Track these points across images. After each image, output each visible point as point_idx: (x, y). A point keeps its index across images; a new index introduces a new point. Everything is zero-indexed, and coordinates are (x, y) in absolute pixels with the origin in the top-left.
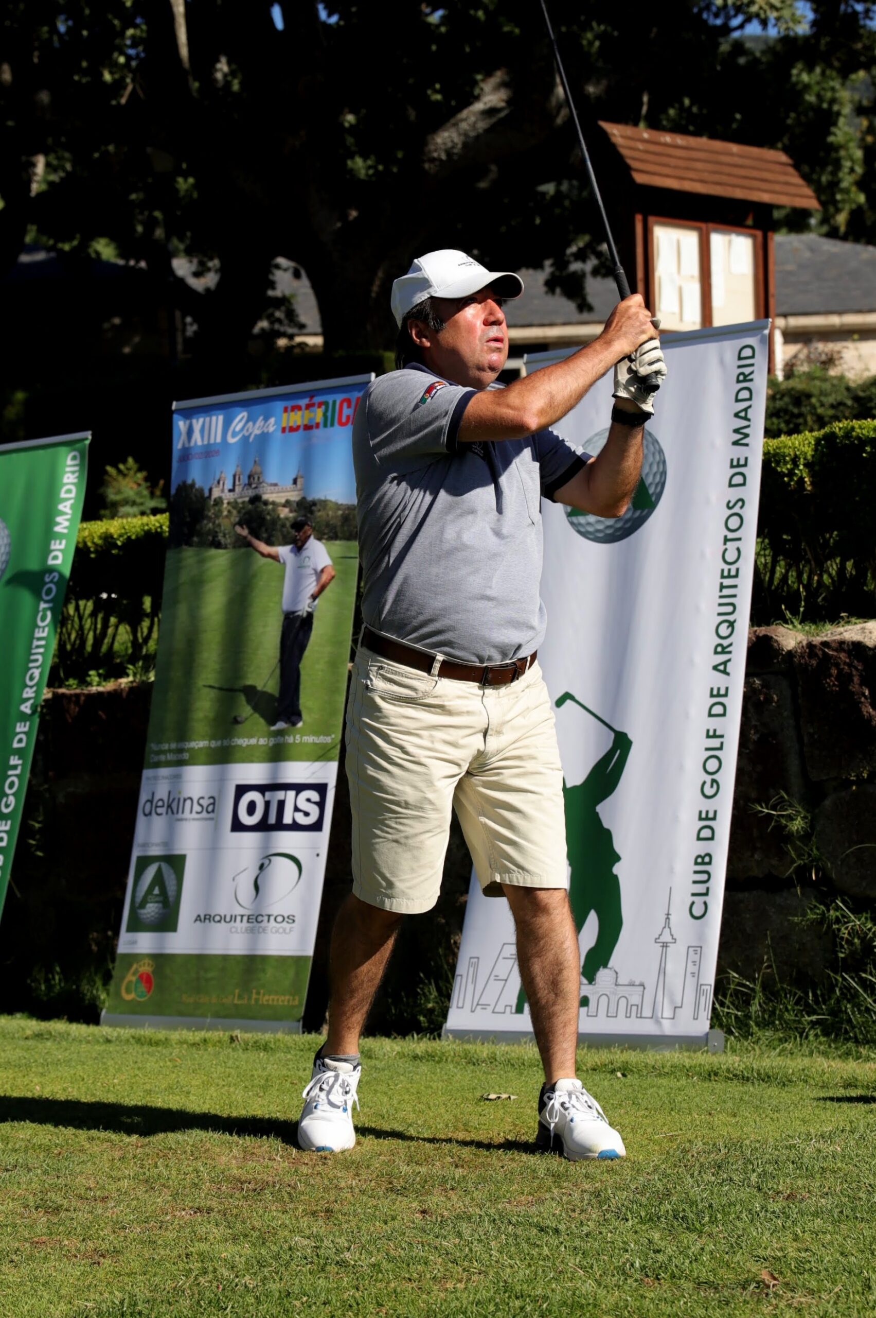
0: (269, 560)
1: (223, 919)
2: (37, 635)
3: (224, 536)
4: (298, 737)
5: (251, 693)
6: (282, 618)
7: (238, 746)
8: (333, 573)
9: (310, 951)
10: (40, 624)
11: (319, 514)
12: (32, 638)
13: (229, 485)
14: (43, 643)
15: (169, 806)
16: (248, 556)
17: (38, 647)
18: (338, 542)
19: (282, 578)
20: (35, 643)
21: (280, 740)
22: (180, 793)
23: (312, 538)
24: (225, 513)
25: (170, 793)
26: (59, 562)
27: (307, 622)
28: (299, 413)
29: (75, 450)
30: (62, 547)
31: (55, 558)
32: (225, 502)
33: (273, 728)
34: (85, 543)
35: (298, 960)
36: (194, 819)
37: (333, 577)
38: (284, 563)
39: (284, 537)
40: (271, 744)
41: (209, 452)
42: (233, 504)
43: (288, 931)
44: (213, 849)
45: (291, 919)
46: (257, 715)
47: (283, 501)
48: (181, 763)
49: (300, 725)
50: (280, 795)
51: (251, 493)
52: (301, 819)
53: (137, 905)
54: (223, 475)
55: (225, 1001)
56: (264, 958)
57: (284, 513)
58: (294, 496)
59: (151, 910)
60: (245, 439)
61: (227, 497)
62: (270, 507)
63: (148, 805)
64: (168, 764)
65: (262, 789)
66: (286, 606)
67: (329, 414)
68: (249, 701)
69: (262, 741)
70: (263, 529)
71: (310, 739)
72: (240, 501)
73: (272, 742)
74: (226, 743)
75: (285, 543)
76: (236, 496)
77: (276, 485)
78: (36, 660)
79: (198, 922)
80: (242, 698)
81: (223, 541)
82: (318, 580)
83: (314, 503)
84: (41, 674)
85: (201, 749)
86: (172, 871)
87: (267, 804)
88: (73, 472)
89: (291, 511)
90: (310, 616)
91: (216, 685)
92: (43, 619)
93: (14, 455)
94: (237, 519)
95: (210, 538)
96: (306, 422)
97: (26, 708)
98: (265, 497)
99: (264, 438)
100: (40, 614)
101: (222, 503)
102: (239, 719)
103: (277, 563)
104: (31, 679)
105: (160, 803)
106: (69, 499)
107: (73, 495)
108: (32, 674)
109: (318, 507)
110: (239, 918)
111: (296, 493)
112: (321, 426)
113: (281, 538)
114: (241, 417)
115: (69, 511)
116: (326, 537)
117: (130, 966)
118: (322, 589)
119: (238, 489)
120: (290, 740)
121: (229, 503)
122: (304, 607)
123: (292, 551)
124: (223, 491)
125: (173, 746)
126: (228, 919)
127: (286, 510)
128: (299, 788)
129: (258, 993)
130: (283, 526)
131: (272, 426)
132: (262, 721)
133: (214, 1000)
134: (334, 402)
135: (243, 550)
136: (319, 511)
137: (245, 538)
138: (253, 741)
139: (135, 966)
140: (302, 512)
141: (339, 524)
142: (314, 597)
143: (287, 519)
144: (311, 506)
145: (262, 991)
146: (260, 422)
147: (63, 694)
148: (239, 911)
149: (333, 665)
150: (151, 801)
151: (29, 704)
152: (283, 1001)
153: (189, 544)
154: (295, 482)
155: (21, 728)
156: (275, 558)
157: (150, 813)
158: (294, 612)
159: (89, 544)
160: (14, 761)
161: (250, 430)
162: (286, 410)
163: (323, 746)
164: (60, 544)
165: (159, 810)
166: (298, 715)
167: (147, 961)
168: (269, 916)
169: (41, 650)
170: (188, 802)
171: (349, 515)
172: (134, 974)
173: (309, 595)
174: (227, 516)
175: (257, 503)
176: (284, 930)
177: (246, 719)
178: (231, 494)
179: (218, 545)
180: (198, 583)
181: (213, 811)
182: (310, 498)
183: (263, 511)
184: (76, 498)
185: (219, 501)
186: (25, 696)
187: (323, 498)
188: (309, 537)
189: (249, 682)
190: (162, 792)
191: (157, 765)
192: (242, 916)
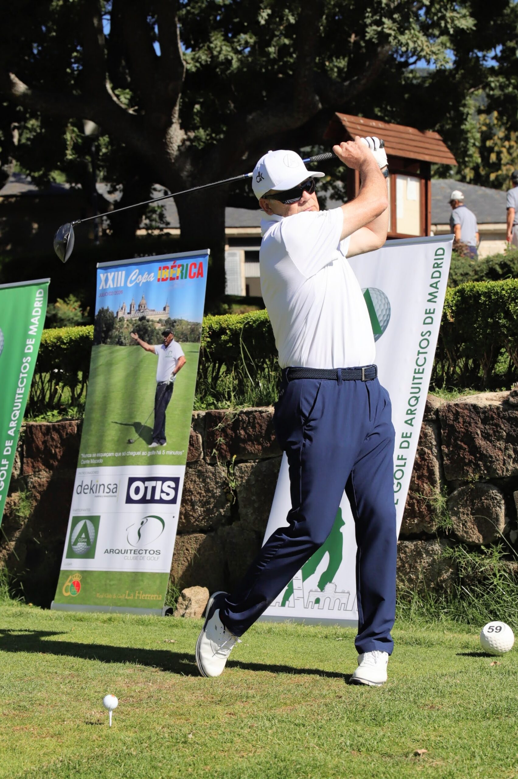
0: (150, 353)
1: (120, 552)
2: (18, 392)
3: (125, 339)
4: (164, 451)
5: (138, 426)
6: (156, 385)
7: (130, 456)
8: (185, 361)
9: (168, 571)
10: (20, 386)
11: (177, 327)
12: (15, 393)
13: (128, 310)
14: (21, 396)
15: (91, 489)
16: (138, 350)
17: (18, 398)
18: (188, 343)
19: (156, 362)
20: (17, 396)
21: (154, 453)
22: (97, 481)
23: (173, 340)
24: (125, 326)
25: (92, 481)
26: (31, 351)
27: (170, 387)
28: (168, 271)
29: (41, 288)
30: (33, 343)
31: (29, 349)
32: (126, 319)
33: (150, 446)
34: (46, 341)
35: (162, 575)
36: (105, 496)
37: (185, 363)
38: (158, 354)
39: (158, 340)
40: (149, 455)
41: (117, 292)
42: (130, 321)
43: (156, 559)
44: (116, 513)
45: (158, 552)
46: (141, 439)
47: (158, 320)
48: (98, 465)
49: (165, 444)
50: (153, 483)
51: (140, 315)
52: (165, 497)
53: (72, 543)
54: (125, 305)
55: (120, 597)
56: (143, 574)
57: (158, 326)
58: (164, 317)
59: (81, 546)
60: (137, 285)
61: (127, 317)
62: (150, 323)
63: (80, 487)
64: (91, 465)
65: (144, 480)
66: (159, 378)
67: (184, 271)
68: (137, 431)
69: (144, 453)
70: (147, 335)
71: (171, 453)
72: (134, 319)
73: (149, 454)
74: (124, 454)
75: (159, 343)
76: (132, 316)
77: (154, 311)
78: (18, 406)
79: (106, 553)
80: (133, 429)
81: (124, 341)
82: (176, 364)
83: (175, 322)
84: (20, 414)
85: (110, 457)
86: (92, 525)
87: (146, 488)
88: (40, 301)
89: (162, 326)
90: (172, 384)
91: (119, 422)
92: (22, 383)
93: (7, 290)
94: (132, 330)
95: (117, 340)
96: (171, 276)
97: (11, 433)
98: (148, 317)
99: (148, 284)
100: (20, 380)
101: (124, 320)
102: (131, 441)
103: (154, 354)
104: (15, 416)
105: (86, 487)
106: (38, 316)
107: (39, 314)
108: (15, 413)
109: (177, 323)
110: (129, 552)
111: (165, 315)
112: (180, 278)
113: (156, 340)
114: (135, 271)
115: (38, 323)
116: (181, 340)
117: (68, 577)
118: (179, 369)
119: (133, 312)
120: (159, 453)
121: (127, 320)
122: (167, 380)
123: (162, 348)
124: (124, 313)
125: (94, 455)
126: (123, 552)
127: (160, 325)
128: (164, 480)
129: (139, 593)
130: (158, 334)
131: (152, 277)
132: (144, 442)
133: (114, 597)
134: (187, 265)
135: (135, 347)
136: (178, 325)
137: (136, 340)
138: (139, 453)
139: (70, 577)
140: (168, 326)
141: (189, 333)
142: (174, 374)
143: (160, 330)
144: (173, 323)
145: (141, 592)
146: (146, 275)
147: (32, 425)
148: (129, 547)
149: (184, 411)
150: (81, 486)
151: (13, 430)
152: (153, 598)
153: (105, 343)
154: (165, 309)
155: (8, 443)
156: (152, 351)
157: (81, 492)
158: (162, 382)
159: (48, 342)
160: (4, 462)
161: (140, 280)
162: (160, 269)
163: (178, 457)
164: (32, 341)
165: (86, 491)
166: (164, 439)
167: (77, 574)
168: (146, 550)
169: (20, 400)
170: (102, 487)
171: (194, 328)
172: (70, 581)
173: (171, 372)
174: (126, 328)
175: (143, 321)
176: (154, 558)
177: (135, 441)
178: (129, 315)
179: (121, 344)
180: (110, 365)
181: (116, 492)
182: (172, 318)
183: (146, 325)
184: (41, 316)
185: (121, 320)
186: (11, 426)
187: (180, 318)
188: (172, 340)
189: (137, 421)
190: (87, 481)
191: (85, 466)
192: (131, 550)
